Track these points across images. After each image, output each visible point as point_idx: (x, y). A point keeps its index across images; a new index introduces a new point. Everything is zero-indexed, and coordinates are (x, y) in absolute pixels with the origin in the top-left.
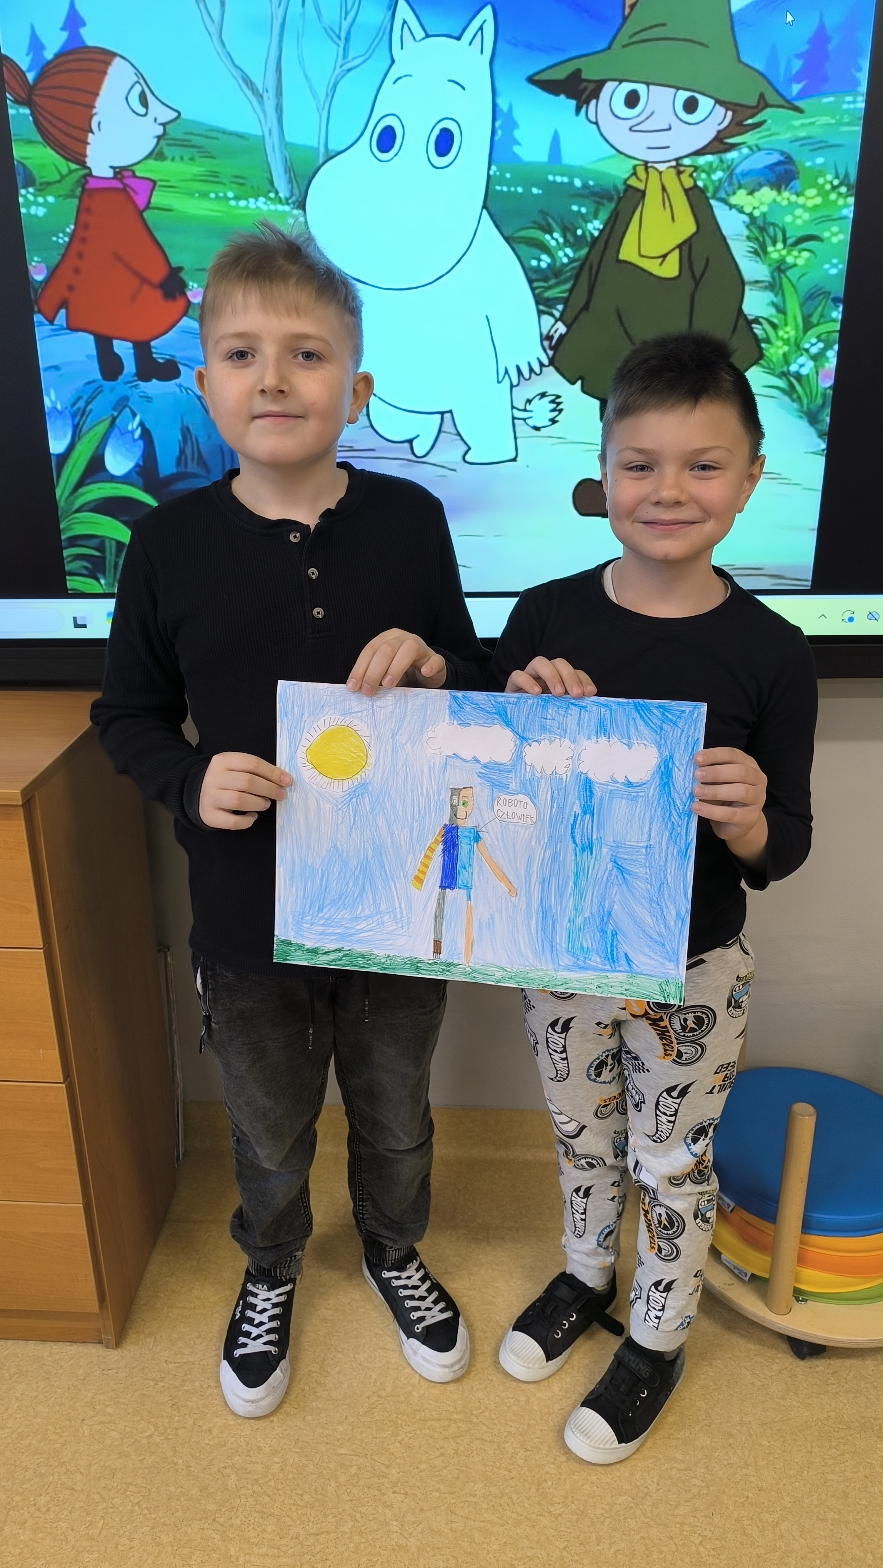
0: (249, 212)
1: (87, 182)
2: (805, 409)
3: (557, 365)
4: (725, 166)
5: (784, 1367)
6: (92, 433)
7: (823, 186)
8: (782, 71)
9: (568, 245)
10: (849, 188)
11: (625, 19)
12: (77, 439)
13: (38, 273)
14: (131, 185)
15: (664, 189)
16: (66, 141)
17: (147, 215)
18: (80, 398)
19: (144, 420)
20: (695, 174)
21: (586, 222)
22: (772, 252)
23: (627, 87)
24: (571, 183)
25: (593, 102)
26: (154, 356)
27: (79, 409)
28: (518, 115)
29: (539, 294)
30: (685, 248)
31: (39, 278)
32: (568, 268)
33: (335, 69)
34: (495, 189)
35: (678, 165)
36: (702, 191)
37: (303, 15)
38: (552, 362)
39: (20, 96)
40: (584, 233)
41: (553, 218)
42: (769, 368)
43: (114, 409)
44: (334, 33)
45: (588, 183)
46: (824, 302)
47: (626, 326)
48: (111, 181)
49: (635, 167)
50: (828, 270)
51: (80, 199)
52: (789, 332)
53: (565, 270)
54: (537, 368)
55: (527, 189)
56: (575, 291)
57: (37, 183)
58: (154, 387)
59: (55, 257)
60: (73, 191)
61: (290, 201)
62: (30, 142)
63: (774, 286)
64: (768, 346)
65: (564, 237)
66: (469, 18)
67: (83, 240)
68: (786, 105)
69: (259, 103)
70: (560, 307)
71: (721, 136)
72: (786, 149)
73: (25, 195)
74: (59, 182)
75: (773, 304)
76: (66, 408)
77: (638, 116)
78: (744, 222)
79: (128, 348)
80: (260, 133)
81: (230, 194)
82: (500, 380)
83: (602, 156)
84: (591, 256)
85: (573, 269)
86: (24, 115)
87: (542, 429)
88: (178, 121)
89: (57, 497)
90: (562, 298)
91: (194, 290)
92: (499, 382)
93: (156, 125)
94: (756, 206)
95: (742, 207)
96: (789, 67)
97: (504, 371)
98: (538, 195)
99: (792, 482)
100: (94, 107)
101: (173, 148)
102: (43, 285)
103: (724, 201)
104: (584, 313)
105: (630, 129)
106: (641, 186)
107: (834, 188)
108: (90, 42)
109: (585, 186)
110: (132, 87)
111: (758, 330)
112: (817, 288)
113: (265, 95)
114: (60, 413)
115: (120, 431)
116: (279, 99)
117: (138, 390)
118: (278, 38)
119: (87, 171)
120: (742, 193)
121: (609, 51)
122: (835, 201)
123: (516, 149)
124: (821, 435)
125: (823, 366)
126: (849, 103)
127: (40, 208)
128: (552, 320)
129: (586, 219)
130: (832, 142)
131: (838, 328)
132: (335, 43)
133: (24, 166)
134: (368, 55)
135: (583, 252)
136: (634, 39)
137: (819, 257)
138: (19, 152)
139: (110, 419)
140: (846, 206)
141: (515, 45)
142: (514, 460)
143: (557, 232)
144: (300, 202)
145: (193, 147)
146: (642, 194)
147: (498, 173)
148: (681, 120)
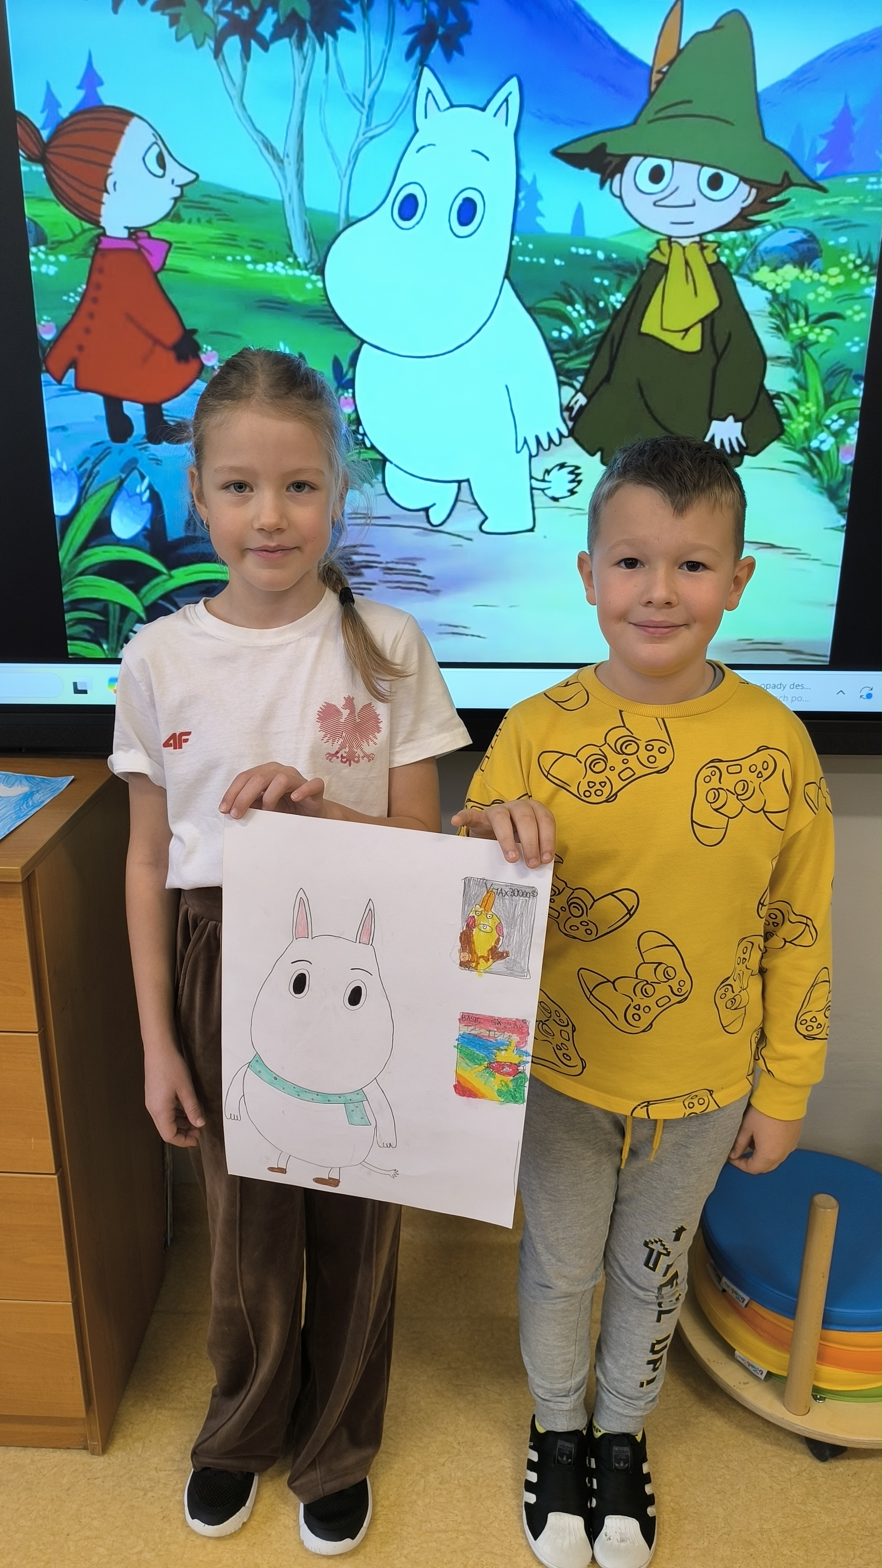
0: (267, 276)
1: (100, 242)
2: (825, 485)
3: (576, 436)
4: (748, 242)
5: (803, 1469)
6: (98, 495)
7: (846, 264)
8: (807, 151)
9: (590, 316)
10: (872, 267)
11: (651, 95)
12: (82, 501)
13: (47, 332)
14: (146, 246)
15: (687, 263)
16: (80, 200)
17: (160, 276)
18: (87, 459)
19: (152, 483)
20: (718, 250)
21: (609, 294)
22: (794, 329)
23: (652, 162)
24: (594, 255)
25: (618, 176)
26: (165, 418)
27: (86, 470)
28: (541, 186)
29: (560, 365)
30: (708, 323)
31: (48, 336)
32: (590, 339)
33: (357, 136)
34: (517, 260)
35: (702, 241)
36: (726, 267)
37: (326, 82)
38: (571, 433)
39: (33, 153)
40: (606, 305)
41: (574, 289)
42: (790, 443)
43: (122, 471)
44: (358, 100)
45: (610, 256)
46: (845, 379)
47: (647, 398)
48: (125, 241)
49: (658, 242)
50: (849, 348)
51: (93, 258)
52: (810, 408)
53: (586, 342)
54: (556, 439)
55: (550, 261)
56: (596, 363)
57: (49, 241)
58: (163, 449)
59: (65, 316)
60: (85, 250)
61: (309, 266)
62: (42, 200)
63: (795, 363)
64: (790, 421)
65: (586, 308)
66: (495, 89)
67: (95, 300)
68: (810, 184)
69: (280, 168)
70: (581, 378)
71: (745, 213)
72: (810, 227)
73: (36, 253)
74: (72, 240)
75: (795, 380)
76: (72, 469)
77: (662, 191)
78: (767, 299)
79: (139, 410)
80: (280, 198)
81: (248, 258)
82: (519, 450)
83: (626, 230)
84: (613, 328)
85: (594, 340)
86: (37, 172)
87: (560, 500)
88: (196, 183)
89: (60, 560)
90: (583, 369)
91: (208, 353)
92: (518, 452)
93: (173, 187)
94: (779, 283)
95: (765, 284)
96: (813, 147)
97: (523, 441)
98: (560, 266)
99: (812, 557)
100: (109, 167)
101: (190, 210)
102: (52, 344)
103: (747, 277)
104: (605, 385)
105: (655, 204)
106: (664, 260)
107: (857, 267)
108: (107, 102)
109: (608, 258)
110: (150, 148)
111: (779, 405)
112: (839, 365)
113: (286, 160)
114: (66, 474)
115: (128, 493)
116: (300, 165)
117: (148, 453)
118: (300, 104)
119: (101, 231)
120: (765, 270)
121: (634, 126)
122: (858, 280)
123: (539, 220)
124: (841, 511)
125: (844, 443)
126: (873, 183)
127: (51, 267)
128: (573, 392)
129: (608, 291)
130: (856, 221)
131: (859, 405)
132: (358, 110)
133: (36, 224)
134: (391, 124)
135: (605, 324)
136: (660, 115)
137: (841, 335)
138: (30, 209)
139: (119, 481)
140: (868, 285)
141: (540, 118)
142: (532, 530)
143: (579, 303)
144: (319, 268)
145: (211, 209)
146: (665, 268)
147: (520, 244)
148: (705, 196)
